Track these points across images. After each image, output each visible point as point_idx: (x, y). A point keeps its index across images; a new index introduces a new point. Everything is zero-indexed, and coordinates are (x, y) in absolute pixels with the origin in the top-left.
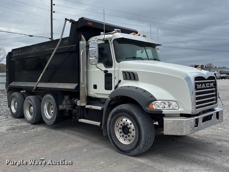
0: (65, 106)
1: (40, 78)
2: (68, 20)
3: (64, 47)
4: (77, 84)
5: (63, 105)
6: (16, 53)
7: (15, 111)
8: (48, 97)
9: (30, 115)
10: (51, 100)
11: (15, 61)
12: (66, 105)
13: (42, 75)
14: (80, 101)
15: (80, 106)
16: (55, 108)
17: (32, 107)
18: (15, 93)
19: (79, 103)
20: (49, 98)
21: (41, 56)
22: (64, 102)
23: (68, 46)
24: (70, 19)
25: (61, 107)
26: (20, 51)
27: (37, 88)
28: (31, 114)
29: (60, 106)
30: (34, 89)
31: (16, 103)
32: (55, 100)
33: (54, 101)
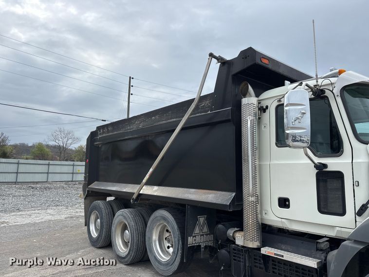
0: (199, 237)
1: (147, 177)
2: (215, 57)
3: (200, 114)
4: (234, 194)
5: (195, 236)
6: (103, 133)
7: (97, 235)
8: (162, 217)
9: (124, 247)
10: (168, 222)
11: (100, 146)
12: (201, 235)
13: (151, 170)
14: (242, 233)
15: (243, 247)
16: (178, 241)
17: (127, 231)
18: (99, 201)
19: (240, 240)
20: (164, 219)
21: (148, 136)
22: (197, 231)
23: (209, 112)
24: (218, 56)
25: (190, 240)
26: (110, 129)
27: (140, 195)
28: (126, 244)
29: (189, 238)
30: (135, 197)
31: (99, 220)
32: (177, 223)
33: (176, 227)
